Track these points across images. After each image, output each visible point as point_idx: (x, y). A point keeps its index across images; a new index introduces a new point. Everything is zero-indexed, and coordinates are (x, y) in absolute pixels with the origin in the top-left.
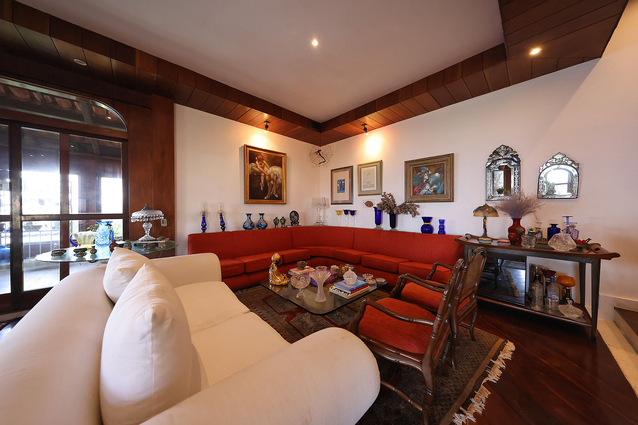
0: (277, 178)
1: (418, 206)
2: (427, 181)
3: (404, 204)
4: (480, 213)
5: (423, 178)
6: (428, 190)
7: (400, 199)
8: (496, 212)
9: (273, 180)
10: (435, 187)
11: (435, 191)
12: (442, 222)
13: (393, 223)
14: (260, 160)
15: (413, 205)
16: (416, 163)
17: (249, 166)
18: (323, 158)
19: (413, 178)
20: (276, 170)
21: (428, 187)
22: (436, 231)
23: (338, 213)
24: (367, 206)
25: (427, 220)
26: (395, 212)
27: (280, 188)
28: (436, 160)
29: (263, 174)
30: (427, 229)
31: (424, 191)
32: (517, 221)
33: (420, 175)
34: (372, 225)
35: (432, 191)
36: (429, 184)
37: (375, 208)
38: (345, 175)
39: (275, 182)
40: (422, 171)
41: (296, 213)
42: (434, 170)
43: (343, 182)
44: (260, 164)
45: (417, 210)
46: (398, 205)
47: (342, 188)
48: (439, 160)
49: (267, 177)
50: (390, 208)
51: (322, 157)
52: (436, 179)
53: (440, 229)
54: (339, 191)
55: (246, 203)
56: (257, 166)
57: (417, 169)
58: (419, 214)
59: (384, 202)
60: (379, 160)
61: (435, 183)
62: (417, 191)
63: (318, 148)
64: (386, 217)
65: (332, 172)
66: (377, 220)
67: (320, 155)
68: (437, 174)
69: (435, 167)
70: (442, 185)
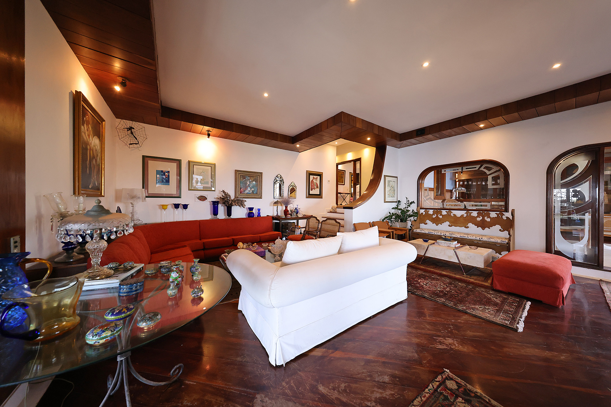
0: (97, 155)
1: (244, 201)
2: (249, 186)
3: (235, 199)
4: (276, 204)
5: (246, 183)
6: (249, 191)
7: (232, 195)
8: (279, 204)
9: (95, 157)
10: (253, 189)
11: (253, 192)
12: (259, 210)
13: (229, 213)
14: (87, 123)
15: (241, 200)
16: (242, 173)
18: (136, 139)
19: (241, 182)
20: (97, 142)
21: (249, 189)
23: (165, 208)
24: (201, 200)
25: (251, 209)
26: (231, 204)
27: (99, 170)
28: (253, 174)
29: (89, 147)
30: (250, 215)
31: (247, 191)
32: (286, 207)
33: (245, 181)
34: (210, 217)
35: (251, 192)
36: (250, 187)
37: (210, 201)
39: (96, 161)
40: (246, 179)
42: (253, 179)
43: (167, 174)
44: (87, 130)
45: (244, 203)
46: (231, 200)
47: (165, 180)
48: (255, 174)
49: (91, 153)
50: (226, 201)
51: (134, 137)
52: (254, 185)
53: (258, 214)
54: (158, 183)
57: (243, 177)
58: (245, 206)
59: (221, 198)
60: (212, 163)
61: (253, 187)
62: (242, 191)
63: (129, 123)
64: (221, 209)
65: (146, 159)
66: (215, 212)
67: (132, 133)
68: (254, 182)
69: (253, 178)
70: (256, 189)
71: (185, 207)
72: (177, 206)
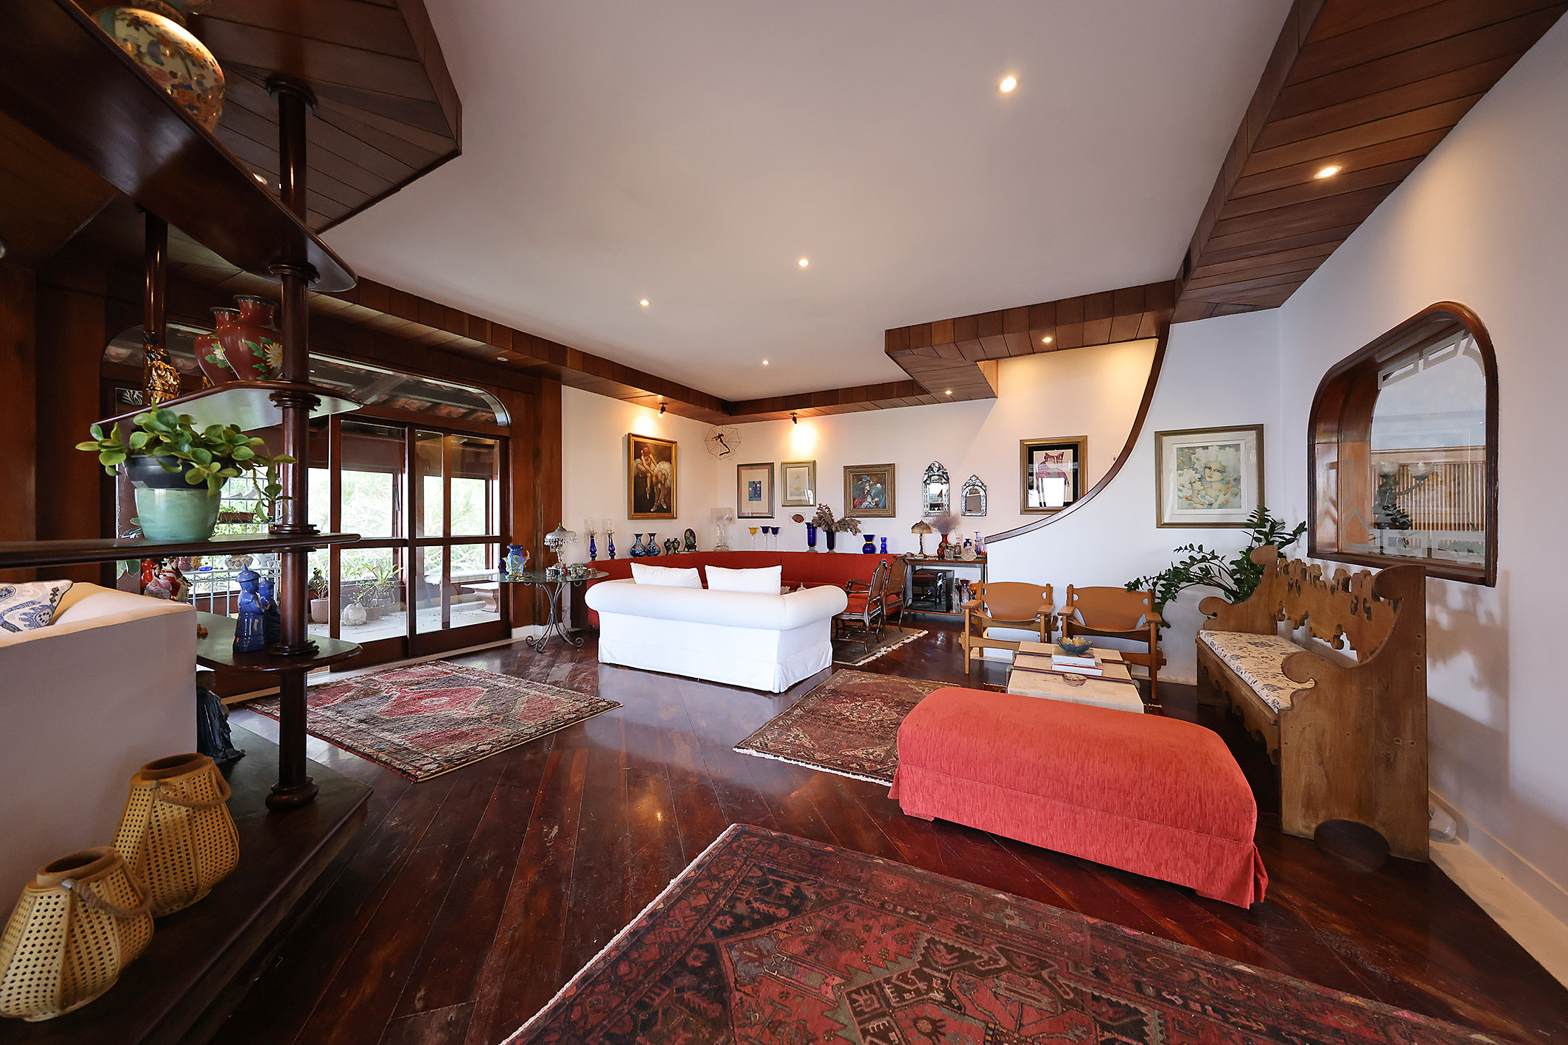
0: (665, 479)
1: (859, 522)
2: (869, 492)
3: (843, 520)
4: (916, 530)
5: (864, 488)
6: (870, 503)
7: (838, 514)
8: (930, 528)
9: (661, 482)
10: (877, 499)
11: (877, 505)
12: (884, 540)
13: (831, 544)
14: (646, 454)
15: (853, 521)
16: (856, 470)
17: (634, 463)
18: (727, 447)
19: (853, 487)
20: (664, 466)
21: (869, 499)
22: (878, 551)
23: (753, 531)
24: (796, 521)
25: (869, 538)
26: (834, 529)
27: (669, 493)
28: (877, 469)
29: (649, 475)
30: (869, 549)
31: (865, 504)
32: (945, 537)
33: (861, 484)
34: (805, 548)
35: (874, 505)
36: (871, 496)
37: (807, 524)
38: (762, 476)
39: (663, 485)
40: (864, 479)
41: (692, 533)
42: (876, 480)
43: (758, 485)
44: (646, 460)
45: (858, 527)
46: (836, 521)
47: (756, 493)
48: (880, 469)
49: (654, 479)
50: (828, 524)
51: (725, 445)
52: (878, 492)
53: (882, 547)
54: (751, 499)
55: (630, 518)
56: (642, 463)
57: (859, 478)
58: (860, 532)
59: (821, 518)
60: (811, 459)
61: (876, 495)
62: (857, 503)
63: (717, 430)
64: (821, 536)
65: (740, 468)
66: (812, 542)
67: (721, 441)
68: (879, 485)
69: (876, 477)
70: (884, 498)
71: (775, 531)
72: (765, 530)
